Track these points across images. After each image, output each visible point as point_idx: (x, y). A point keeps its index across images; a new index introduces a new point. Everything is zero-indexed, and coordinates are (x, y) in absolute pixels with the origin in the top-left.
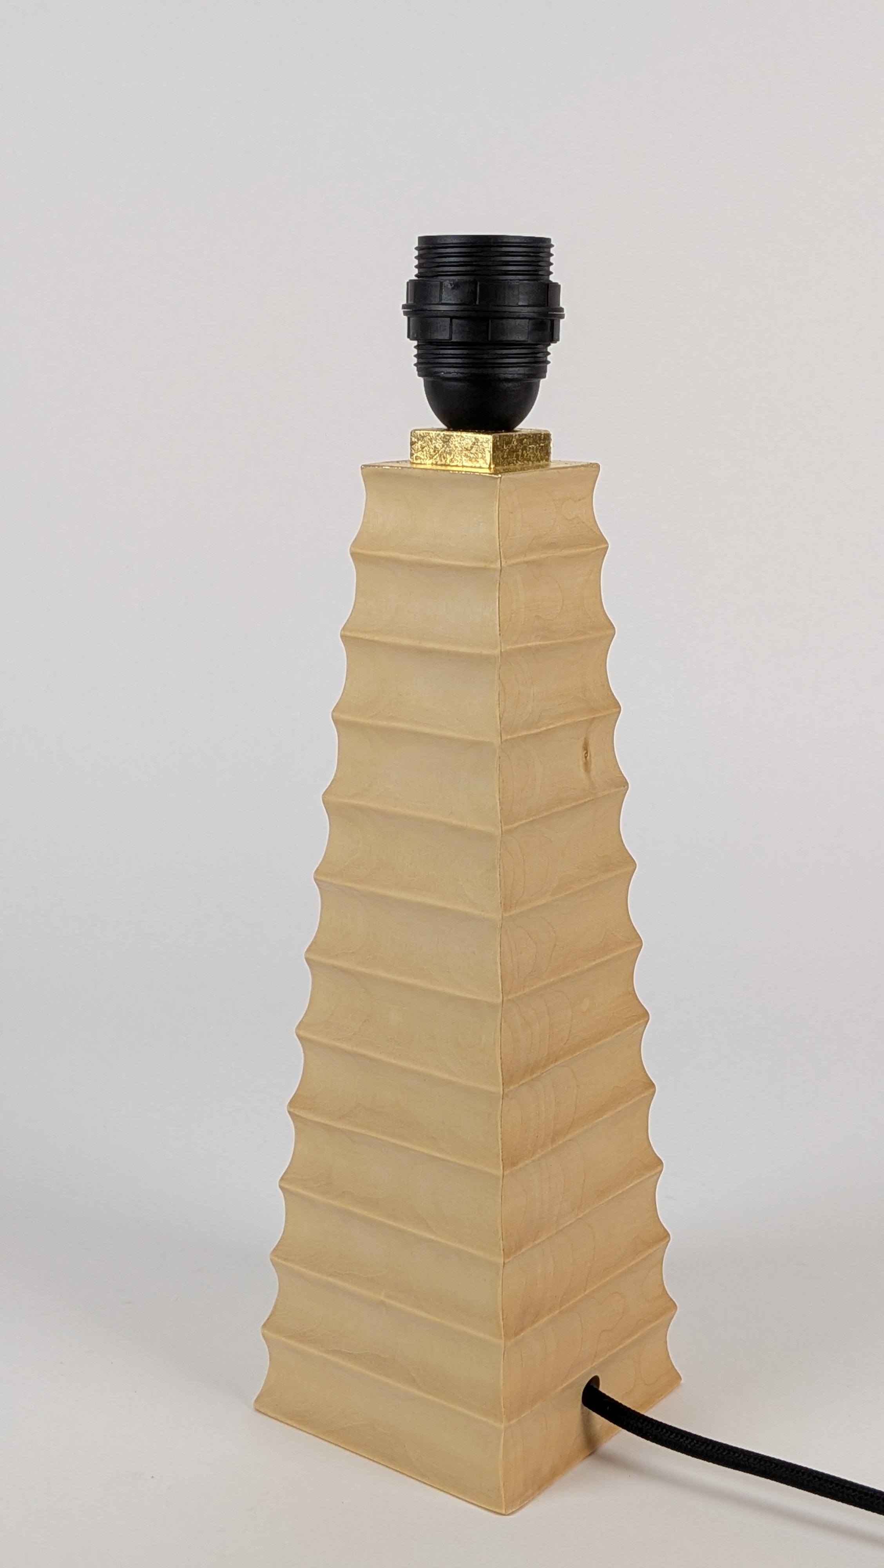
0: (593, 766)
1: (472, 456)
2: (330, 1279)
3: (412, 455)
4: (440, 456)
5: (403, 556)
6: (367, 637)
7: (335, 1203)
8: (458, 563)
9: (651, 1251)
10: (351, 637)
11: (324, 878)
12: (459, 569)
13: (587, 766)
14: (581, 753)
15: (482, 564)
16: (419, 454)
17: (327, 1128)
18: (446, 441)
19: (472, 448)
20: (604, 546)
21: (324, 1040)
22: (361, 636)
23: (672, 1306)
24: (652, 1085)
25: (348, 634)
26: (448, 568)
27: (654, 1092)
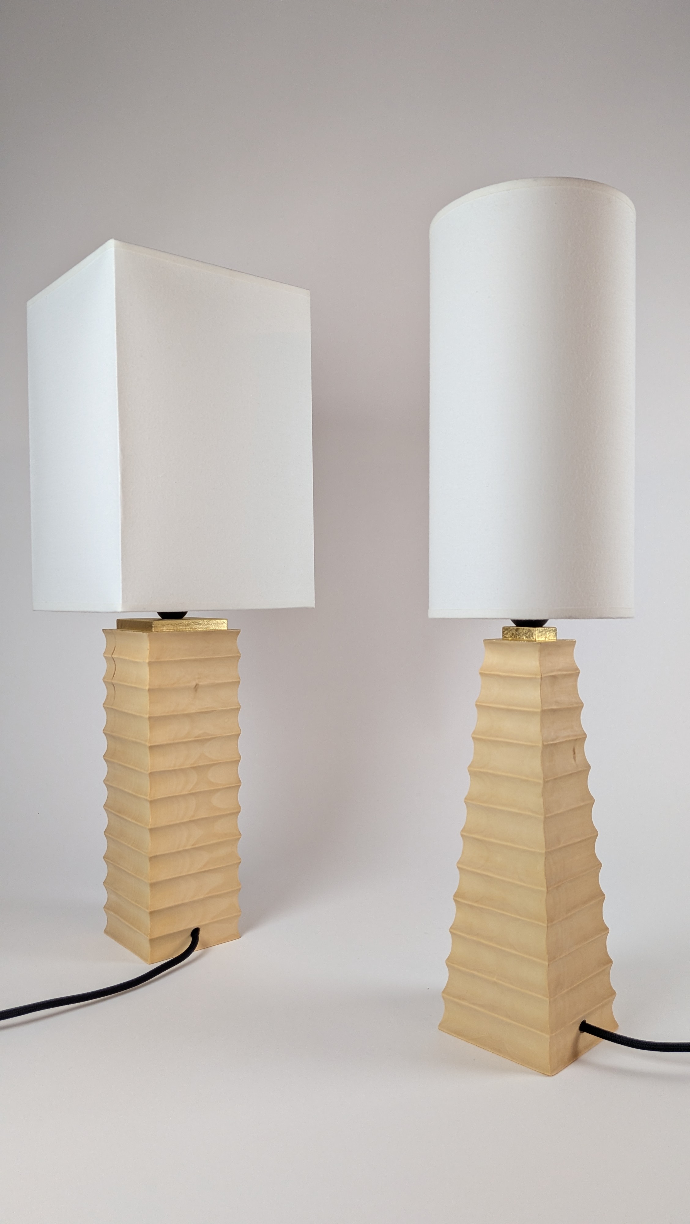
0: (577, 759)
1: (528, 636)
2: (472, 972)
3: (503, 636)
4: (515, 636)
5: (501, 674)
6: (488, 705)
7: (475, 938)
8: (524, 676)
9: (605, 967)
10: (479, 705)
11: (469, 801)
12: (524, 678)
13: (575, 758)
14: (572, 753)
15: (534, 676)
16: (506, 636)
17: (471, 907)
18: (517, 630)
19: (527, 633)
20: (578, 671)
21: (469, 869)
22: (484, 704)
23: (613, 993)
24: (604, 895)
25: (478, 704)
26: (519, 678)
27: (605, 898)
